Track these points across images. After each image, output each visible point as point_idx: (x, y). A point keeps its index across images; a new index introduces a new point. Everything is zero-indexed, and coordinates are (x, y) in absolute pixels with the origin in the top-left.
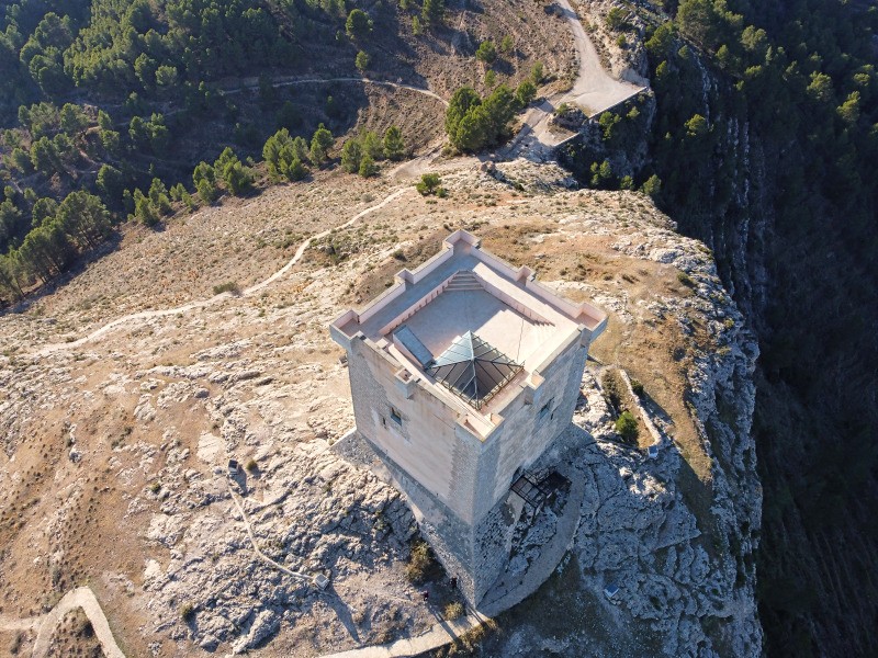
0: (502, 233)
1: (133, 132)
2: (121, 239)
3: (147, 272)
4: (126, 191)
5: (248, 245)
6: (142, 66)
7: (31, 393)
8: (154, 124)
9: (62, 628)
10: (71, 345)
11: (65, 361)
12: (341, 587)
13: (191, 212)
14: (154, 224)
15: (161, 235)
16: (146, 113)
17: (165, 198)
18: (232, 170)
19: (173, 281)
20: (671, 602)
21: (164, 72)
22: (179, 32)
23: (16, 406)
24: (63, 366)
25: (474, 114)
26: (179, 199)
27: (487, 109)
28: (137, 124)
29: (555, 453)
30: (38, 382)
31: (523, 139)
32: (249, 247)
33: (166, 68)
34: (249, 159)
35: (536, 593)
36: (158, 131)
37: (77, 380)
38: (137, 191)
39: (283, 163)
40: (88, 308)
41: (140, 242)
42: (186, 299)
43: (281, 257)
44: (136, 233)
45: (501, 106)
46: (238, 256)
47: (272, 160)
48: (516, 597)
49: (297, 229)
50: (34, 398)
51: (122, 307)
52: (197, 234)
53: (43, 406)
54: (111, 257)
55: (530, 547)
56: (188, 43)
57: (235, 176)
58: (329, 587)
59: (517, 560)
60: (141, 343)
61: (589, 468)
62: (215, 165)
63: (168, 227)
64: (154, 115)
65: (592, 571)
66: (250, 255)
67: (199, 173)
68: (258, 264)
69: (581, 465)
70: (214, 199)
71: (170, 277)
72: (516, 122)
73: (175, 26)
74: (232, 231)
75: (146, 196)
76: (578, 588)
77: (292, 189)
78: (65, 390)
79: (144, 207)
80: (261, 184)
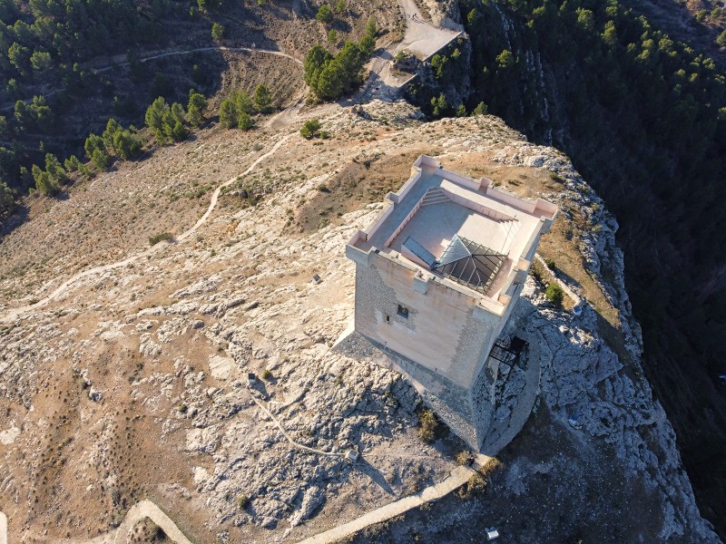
0: (400, 159)
1: (18, 115)
2: (27, 211)
3: (68, 236)
4: (23, 169)
5: (160, 201)
6: (16, 54)
7: (28, 350)
8: (37, 105)
9: (136, 537)
10: (34, 306)
11: (48, 319)
12: (370, 456)
13: (89, 180)
14: (57, 194)
15: (66, 203)
16: (27, 96)
17: (62, 170)
18: (121, 138)
19: (99, 240)
20: (615, 420)
21: (38, 58)
22: (47, 20)
23: (16, 364)
24: (48, 323)
25: (330, 67)
26: (74, 169)
27: (342, 62)
28: (21, 108)
29: (512, 323)
30: (30, 340)
31: (372, 84)
32: (162, 201)
33: (40, 54)
34: (132, 127)
35: (522, 432)
36: (42, 111)
37: (70, 332)
38: (34, 167)
39: (167, 128)
40: (22, 274)
41: (48, 211)
42: (120, 252)
43: (198, 206)
44: (41, 203)
45: (351, 59)
46: (154, 211)
47: (156, 126)
48: (507, 438)
49: (201, 181)
50: (33, 354)
51: (58, 269)
52: (103, 198)
53: (46, 359)
54: (23, 228)
55: (510, 398)
56: (56, 29)
57: (126, 143)
58: (360, 458)
59: (502, 409)
60: (111, 294)
61: (538, 331)
62: (104, 135)
63: (71, 195)
64: (35, 98)
65: (557, 408)
66: (167, 208)
67: (90, 144)
68: (179, 214)
69: (532, 329)
70: (109, 165)
71: (94, 237)
72: (365, 70)
73: (41, 15)
74: (136, 190)
75: (44, 170)
76: (550, 422)
77: (179, 149)
78: (61, 343)
79: (45, 180)
80: (150, 147)
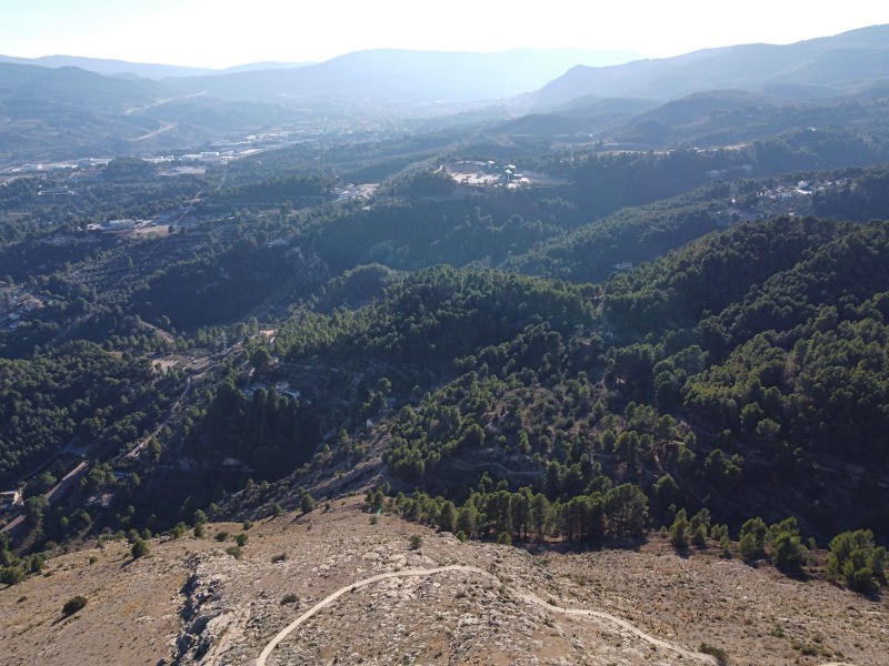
1: (709, 460)
2: (645, 542)
3: (648, 586)
4: (673, 506)
6: (749, 412)
7: (498, 625)
8: (732, 462)
10: (550, 607)
11: (537, 618)
13: (721, 557)
14: (681, 548)
15: (681, 560)
16: (729, 451)
17: (705, 531)
18: (786, 540)
19: (667, 610)
21: (766, 424)
22: (801, 398)
23: (481, 627)
24: (532, 620)
26: (717, 538)
28: (717, 456)
30: (507, 620)
32: (762, 627)
33: (771, 422)
34: (811, 540)
36: (732, 470)
37: (536, 641)
38: (683, 511)
39: (848, 565)
40: (582, 584)
41: (659, 555)
42: (670, 635)
43: (793, 660)
44: (660, 545)
46: (745, 628)
47: (838, 555)
50: (496, 631)
51: (609, 602)
52: (715, 581)
53: (497, 643)
54: (626, 553)
56: (804, 409)
57: (787, 547)
60: (605, 648)
62: (772, 527)
63: (691, 558)
64: (736, 456)
66: (759, 636)
67: (751, 524)
68: (763, 651)
70: (752, 558)
71: (666, 604)
73: (800, 392)
74: (754, 598)
75: (689, 519)
77: (847, 597)
78: (521, 642)
79: (681, 527)
80: (812, 571)
